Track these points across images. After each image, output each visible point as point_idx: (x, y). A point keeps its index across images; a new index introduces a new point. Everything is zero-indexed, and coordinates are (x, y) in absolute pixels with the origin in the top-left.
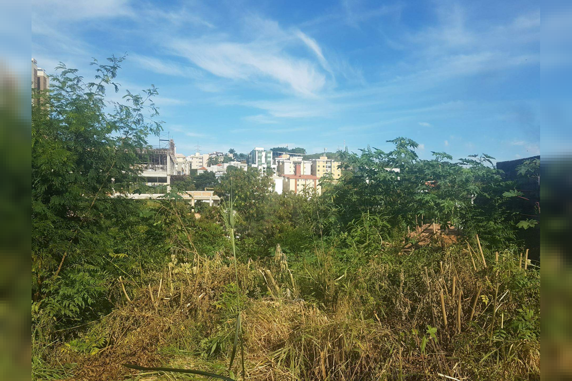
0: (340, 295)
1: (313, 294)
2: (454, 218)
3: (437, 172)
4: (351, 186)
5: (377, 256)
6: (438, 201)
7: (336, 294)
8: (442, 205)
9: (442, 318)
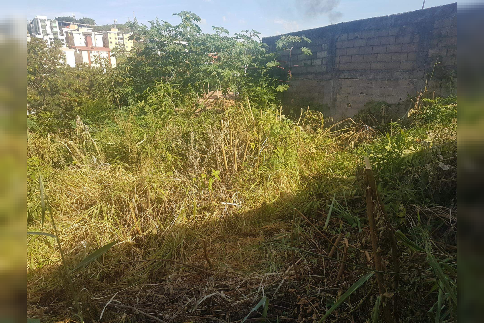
0: (143, 156)
1: (118, 157)
2: (232, 85)
3: (217, 45)
4: (143, 57)
5: (171, 119)
6: (219, 71)
7: (139, 155)
8: (222, 74)
9: (223, 163)
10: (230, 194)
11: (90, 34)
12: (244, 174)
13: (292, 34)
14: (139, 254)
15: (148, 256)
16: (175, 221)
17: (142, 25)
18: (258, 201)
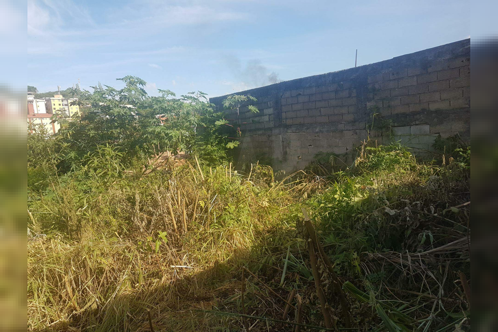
0: (83, 222)
2: (181, 145)
3: (164, 107)
4: (86, 122)
5: (114, 183)
6: (167, 132)
7: (79, 223)
8: (170, 135)
9: (172, 224)
10: (180, 256)
12: (195, 234)
13: (238, 94)
16: (117, 292)
17: (84, 91)
18: (211, 261)
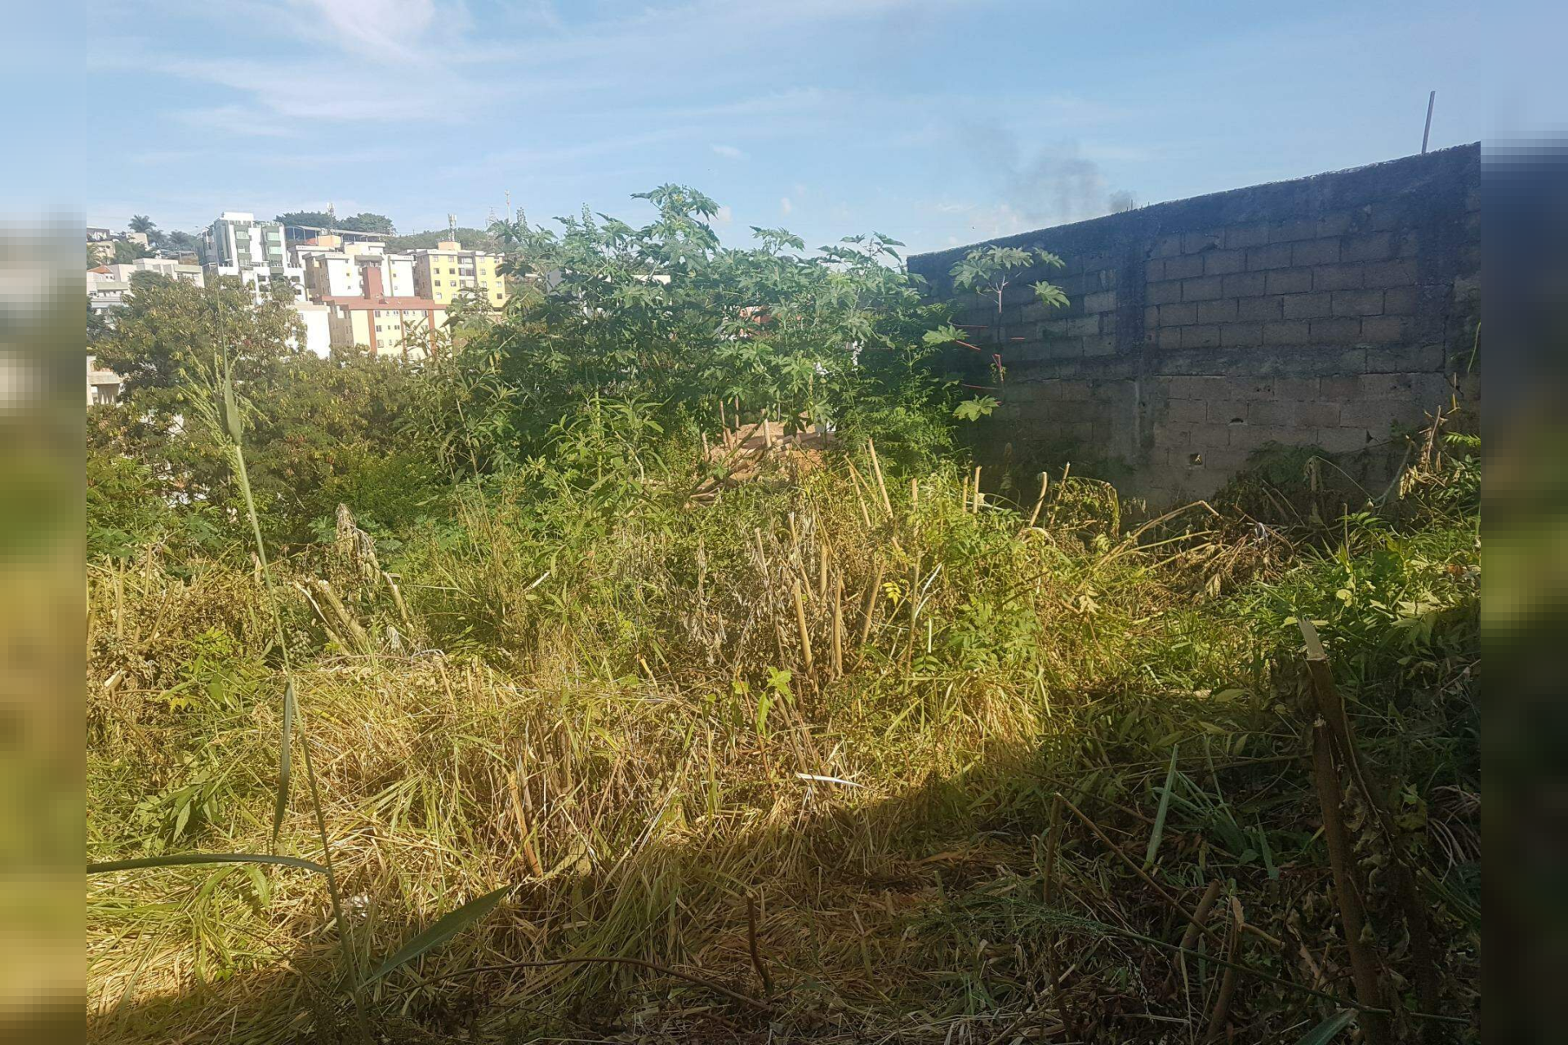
0: (544, 625)
1: (469, 629)
2: (815, 403)
3: (769, 283)
4: (540, 327)
5: (632, 513)
6: (774, 361)
7: (533, 624)
8: (785, 370)
9: (799, 648)
10: (823, 748)
11: (377, 261)
12: (867, 683)
13: (1002, 243)
14: (534, 940)
15: (563, 949)
16: (650, 833)
17: (540, 231)
18: (915, 772)
